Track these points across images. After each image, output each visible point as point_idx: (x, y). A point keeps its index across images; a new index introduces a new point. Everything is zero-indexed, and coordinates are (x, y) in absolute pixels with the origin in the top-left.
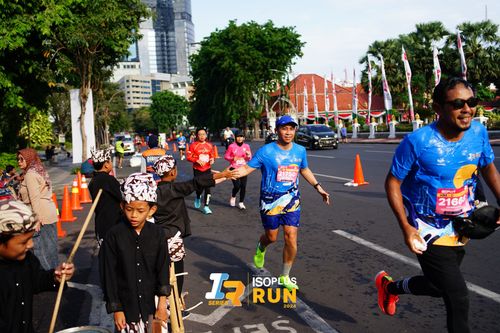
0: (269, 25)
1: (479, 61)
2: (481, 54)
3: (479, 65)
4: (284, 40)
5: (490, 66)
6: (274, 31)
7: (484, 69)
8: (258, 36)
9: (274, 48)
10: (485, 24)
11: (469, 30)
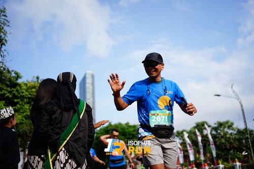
0: (127, 124)
1: (227, 139)
2: (228, 136)
3: (228, 141)
4: (134, 131)
5: (233, 142)
6: (130, 127)
7: (230, 143)
8: (122, 129)
9: (130, 134)
10: (227, 122)
11: (221, 125)
